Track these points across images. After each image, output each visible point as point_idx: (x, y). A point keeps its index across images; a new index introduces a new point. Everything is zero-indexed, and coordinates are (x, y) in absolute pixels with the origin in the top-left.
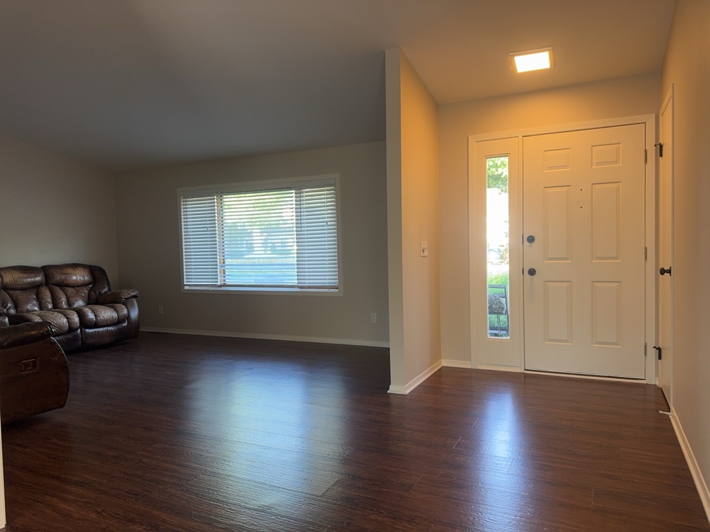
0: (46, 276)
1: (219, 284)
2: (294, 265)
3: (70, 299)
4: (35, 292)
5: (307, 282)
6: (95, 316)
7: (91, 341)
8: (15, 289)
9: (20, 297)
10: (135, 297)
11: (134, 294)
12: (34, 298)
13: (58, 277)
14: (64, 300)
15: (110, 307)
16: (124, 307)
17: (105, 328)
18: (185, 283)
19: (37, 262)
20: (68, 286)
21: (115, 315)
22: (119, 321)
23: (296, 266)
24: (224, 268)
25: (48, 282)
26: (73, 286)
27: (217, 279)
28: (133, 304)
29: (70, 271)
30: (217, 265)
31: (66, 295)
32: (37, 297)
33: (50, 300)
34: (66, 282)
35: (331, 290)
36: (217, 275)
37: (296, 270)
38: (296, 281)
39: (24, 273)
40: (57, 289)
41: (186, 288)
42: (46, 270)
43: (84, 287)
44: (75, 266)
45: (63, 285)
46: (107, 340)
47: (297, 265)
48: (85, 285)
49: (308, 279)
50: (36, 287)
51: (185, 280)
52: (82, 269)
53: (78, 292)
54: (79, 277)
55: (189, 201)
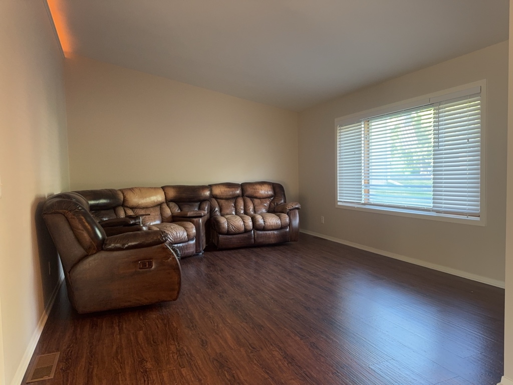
0: (243, 191)
1: (363, 202)
2: (429, 187)
3: (256, 207)
4: (234, 201)
5: (444, 206)
6: (264, 221)
7: (261, 240)
8: (222, 199)
9: (224, 204)
10: (297, 209)
11: (297, 206)
12: (232, 206)
13: (250, 191)
14: (251, 208)
15: (278, 215)
16: (287, 216)
17: (271, 232)
18: (338, 200)
19: (240, 180)
20: (256, 198)
21: (279, 222)
22: (283, 227)
23: (432, 189)
24: (368, 188)
25: (243, 195)
26: (260, 198)
27: (361, 197)
28: (295, 215)
29: (258, 187)
30: (361, 185)
31: (254, 204)
32: (235, 205)
33: (242, 207)
34: (255, 195)
35: (470, 218)
36: (361, 194)
37: (432, 193)
38: (432, 205)
39: (229, 188)
40: (248, 200)
41: (339, 203)
42: (243, 186)
43: (267, 199)
44: (262, 183)
45: (252, 198)
46: (273, 241)
47: (434, 187)
48: (268, 197)
49: (445, 204)
50: (235, 198)
51: (338, 197)
52: (267, 185)
53: (262, 203)
54: (265, 191)
55: (343, 129)
